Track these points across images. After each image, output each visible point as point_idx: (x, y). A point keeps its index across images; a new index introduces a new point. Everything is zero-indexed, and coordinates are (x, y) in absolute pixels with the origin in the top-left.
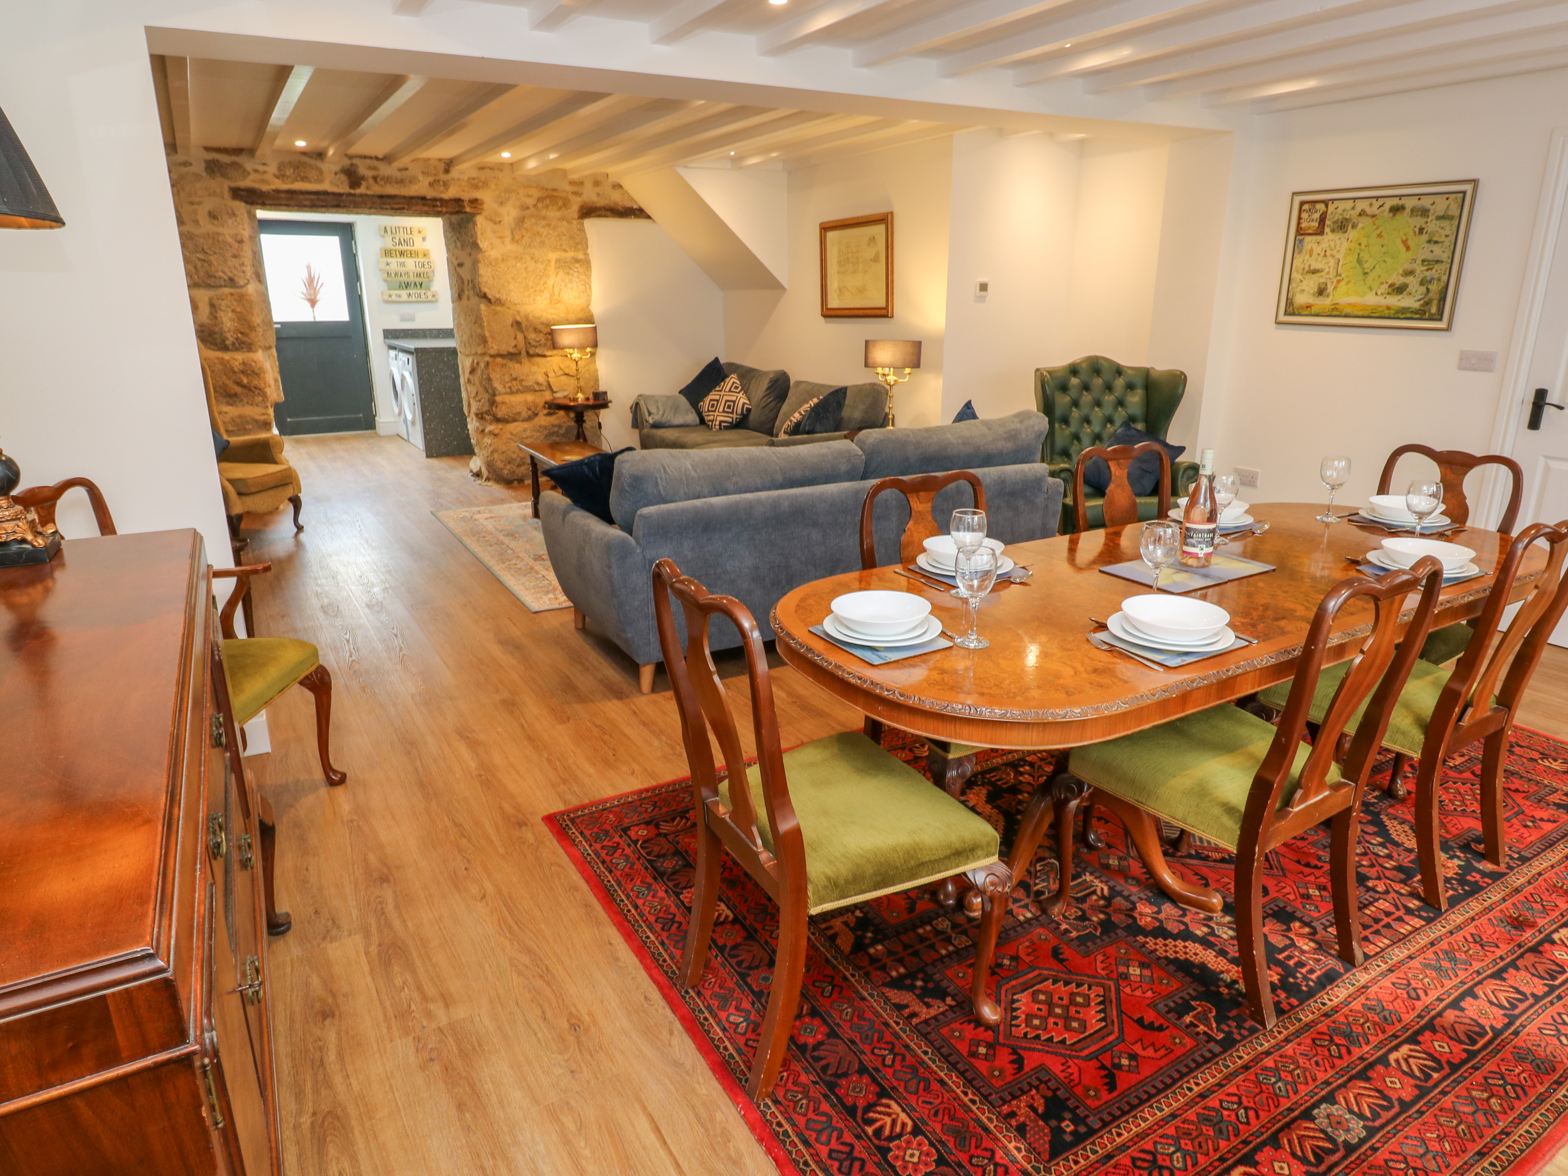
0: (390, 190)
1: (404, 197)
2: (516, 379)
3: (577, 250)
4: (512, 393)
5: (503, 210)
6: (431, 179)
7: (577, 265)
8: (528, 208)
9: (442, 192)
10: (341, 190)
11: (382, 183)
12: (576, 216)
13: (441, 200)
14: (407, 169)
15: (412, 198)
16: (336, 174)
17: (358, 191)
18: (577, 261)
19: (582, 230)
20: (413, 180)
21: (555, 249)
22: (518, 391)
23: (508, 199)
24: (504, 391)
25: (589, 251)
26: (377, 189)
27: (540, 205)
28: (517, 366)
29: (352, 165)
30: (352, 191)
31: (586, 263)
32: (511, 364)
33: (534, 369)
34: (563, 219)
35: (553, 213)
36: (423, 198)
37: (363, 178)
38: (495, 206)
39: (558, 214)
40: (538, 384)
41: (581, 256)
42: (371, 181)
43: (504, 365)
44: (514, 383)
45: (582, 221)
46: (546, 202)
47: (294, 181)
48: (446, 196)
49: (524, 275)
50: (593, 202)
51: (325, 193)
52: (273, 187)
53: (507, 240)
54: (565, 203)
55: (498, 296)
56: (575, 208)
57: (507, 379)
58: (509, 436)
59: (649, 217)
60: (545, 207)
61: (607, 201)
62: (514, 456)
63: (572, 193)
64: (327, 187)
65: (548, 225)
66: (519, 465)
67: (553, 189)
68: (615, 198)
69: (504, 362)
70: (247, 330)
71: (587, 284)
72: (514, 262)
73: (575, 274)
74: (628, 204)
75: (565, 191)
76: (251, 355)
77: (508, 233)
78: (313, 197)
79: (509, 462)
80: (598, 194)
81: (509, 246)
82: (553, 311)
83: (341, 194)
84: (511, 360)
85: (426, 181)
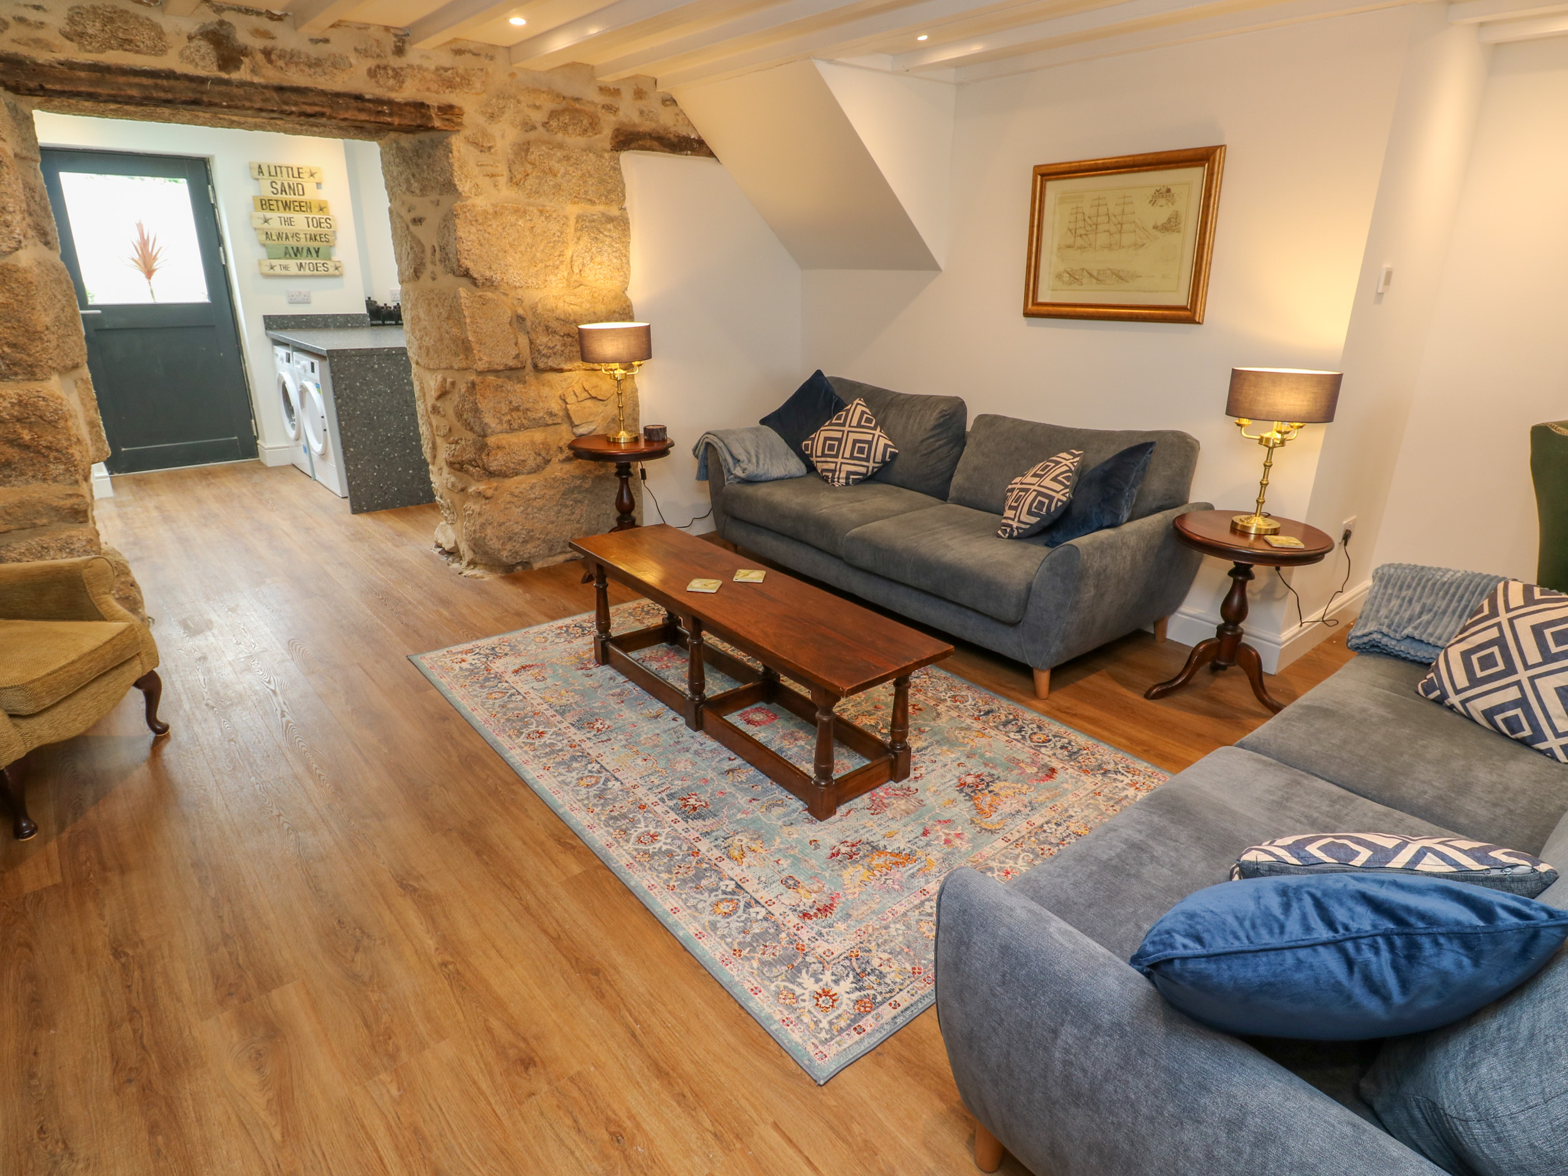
0: (297, 78)
1: (323, 93)
2: (517, 409)
3: (608, 202)
4: (512, 430)
5: (495, 129)
6: (371, 63)
7: (610, 226)
8: (534, 128)
9: (392, 89)
10: (201, 73)
11: (281, 63)
12: (608, 146)
13: (390, 103)
14: (326, 41)
15: (338, 95)
16: (190, 38)
17: (235, 76)
18: (610, 219)
19: (617, 169)
20: (337, 63)
21: (576, 199)
22: (522, 427)
23: (502, 110)
24: (499, 427)
25: (627, 204)
26: (271, 75)
27: (554, 123)
28: (519, 387)
29: (221, 23)
30: (225, 76)
31: (622, 223)
32: (509, 386)
33: (545, 391)
34: (588, 149)
35: (575, 140)
36: (359, 98)
37: (244, 51)
38: (481, 120)
39: (582, 141)
40: (551, 414)
41: (614, 211)
42: (260, 57)
43: (499, 388)
44: (515, 414)
45: (615, 154)
46: (566, 118)
47: (106, 46)
48: (399, 97)
49: (529, 240)
50: (634, 125)
51: (171, 75)
52: (61, 57)
53: (502, 181)
54: (594, 125)
55: (488, 274)
56: (607, 132)
57: (505, 408)
58: (508, 498)
59: (711, 154)
60: (564, 128)
61: (654, 125)
62: (517, 528)
63: (603, 107)
64: (170, 61)
65: (567, 158)
66: (525, 542)
67: (577, 100)
68: (666, 119)
69: (500, 381)
70: (22, 340)
71: (624, 256)
72: (513, 219)
73: (608, 240)
74: (684, 131)
75: (593, 103)
76: (34, 386)
77: (502, 169)
78: (145, 81)
79: (510, 539)
80: (642, 113)
81: (506, 193)
82: (572, 299)
83: (202, 80)
84: (509, 378)
85: (362, 66)
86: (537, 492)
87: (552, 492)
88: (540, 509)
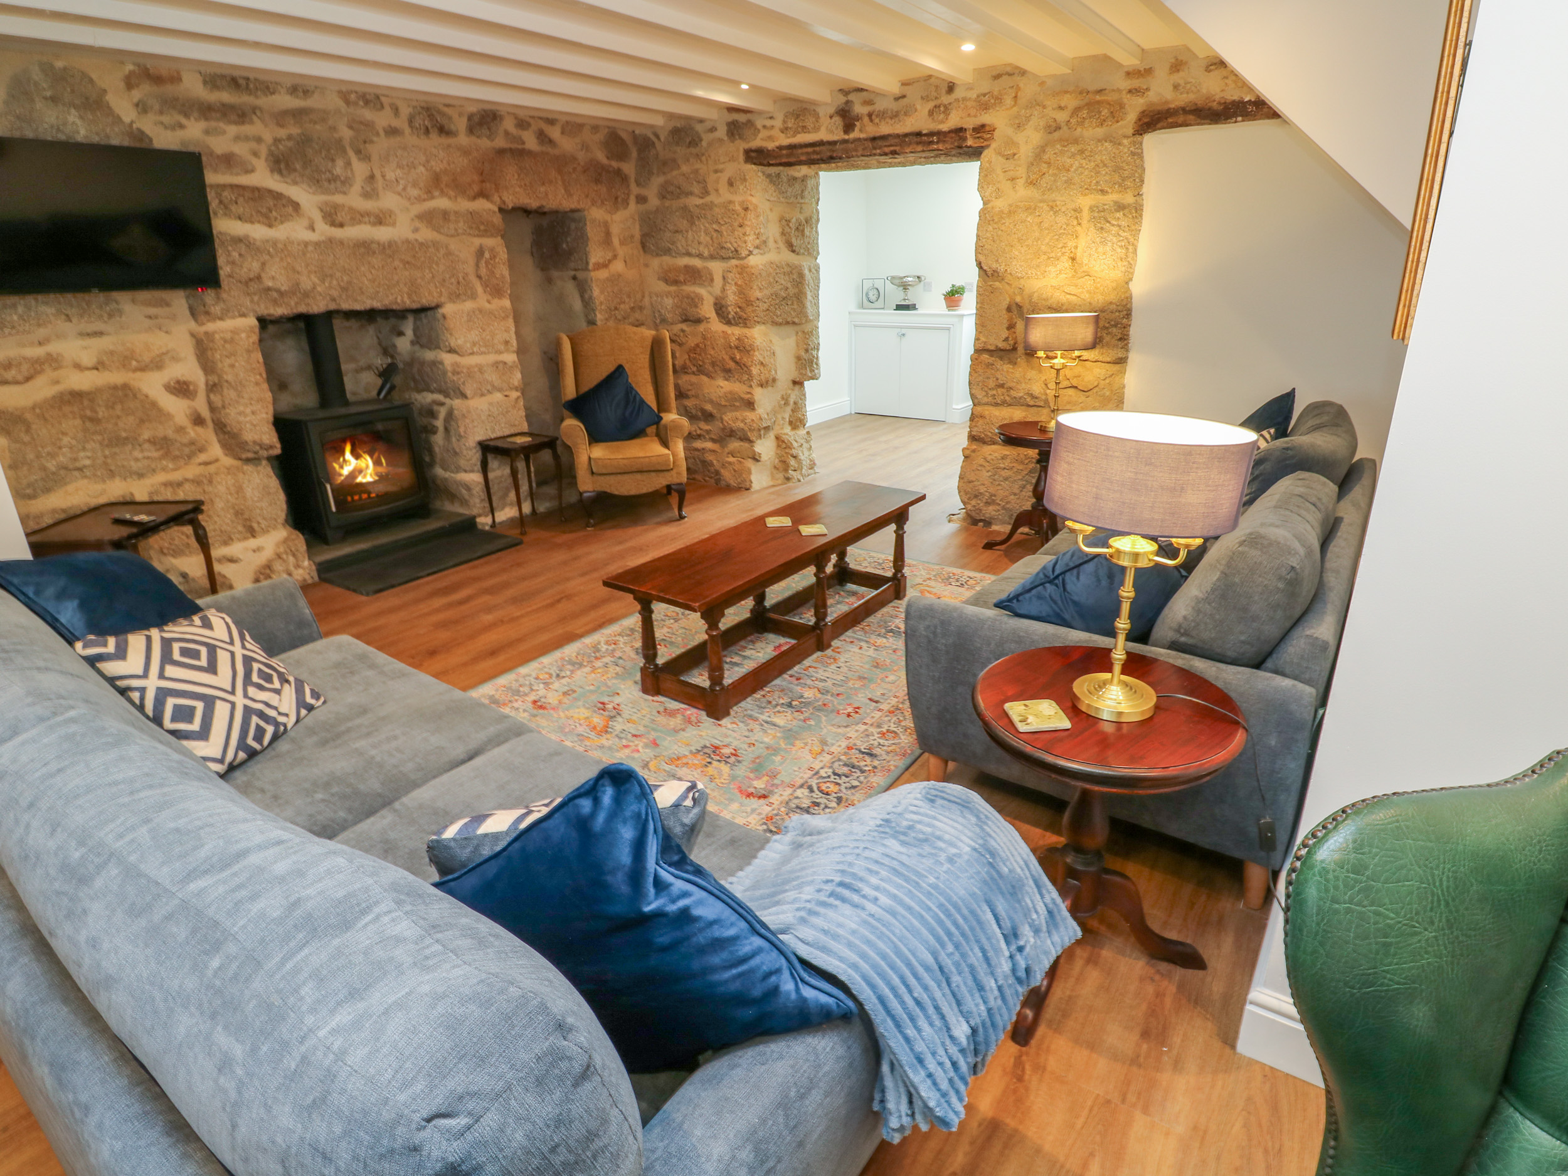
0: (885, 129)
1: (898, 136)
2: (1002, 386)
3: (1124, 189)
4: (996, 405)
5: (1020, 138)
6: (931, 105)
7: (1119, 215)
8: (1058, 128)
9: (942, 122)
10: (835, 138)
11: (877, 120)
12: (1130, 131)
13: (939, 133)
14: (904, 97)
15: (906, 135)
16: (831, 117)
17: (852, 136)
18: (1120, 207)
19: (1138, 155)
20: (908, 112)
21: (1087, 190)
22: (1004, 403)
23: (1028, 119)
24: (985, 400)
25: (1144, 190)
26: (871, 130)
27: (1073, 121)
28: (1007, 367)
29: (847, 102)
30: (846, 137)
31: (1136, 211)
32: (999, 364)
33: (1032, 374)
34: (1107, 138)
35: (1091, 132)
36: (919, 134)
37: (858, 118)
38: (1010, 131)
39: (1100, 132)
40: (1033, 397)
41: (1129, 198)
42: (866, 119)
43: (989, 365)
44: (1000, 391)
45: (1139, 138)
46: (1084, 113)
47: (796, 133)
48: (945, 127)
49: (1037, 234)
50: (1167, 102)
51: (821, 143)
52: (777, 144)
53: (1021, 182)
54: (1116, 111)
55: (994, 266)
56: (1131, 117)
57: (991, 383)
58: (982, 462)
59: (1275, 115)
60: (1081, 123)
61: (1192, 97)
62: (982, 489)
63: (1130, 91)
64: (823, 135)
65: (1082, 152)
66: (987, 503)
67: (1100, 91)
68: (1213, 88)
69: (991, 360)
70: (744, 305)
71: (1131, 248)
72: (1023, 216)
73: (1114, 230)
74: (1233, 95)
75: (1119, 91)
76: (746, 331)
77: (1022, 171)
78: (810, 150)
79: (976, 496)
80: (1176, 87)
81: (1022, 192)
82: (1072, 289)
83: (834, 143)
84: (1001, 358)
85: (923, 109)
86: (1007, 463)
87: (1021, 467)
88: (1006, 479)
